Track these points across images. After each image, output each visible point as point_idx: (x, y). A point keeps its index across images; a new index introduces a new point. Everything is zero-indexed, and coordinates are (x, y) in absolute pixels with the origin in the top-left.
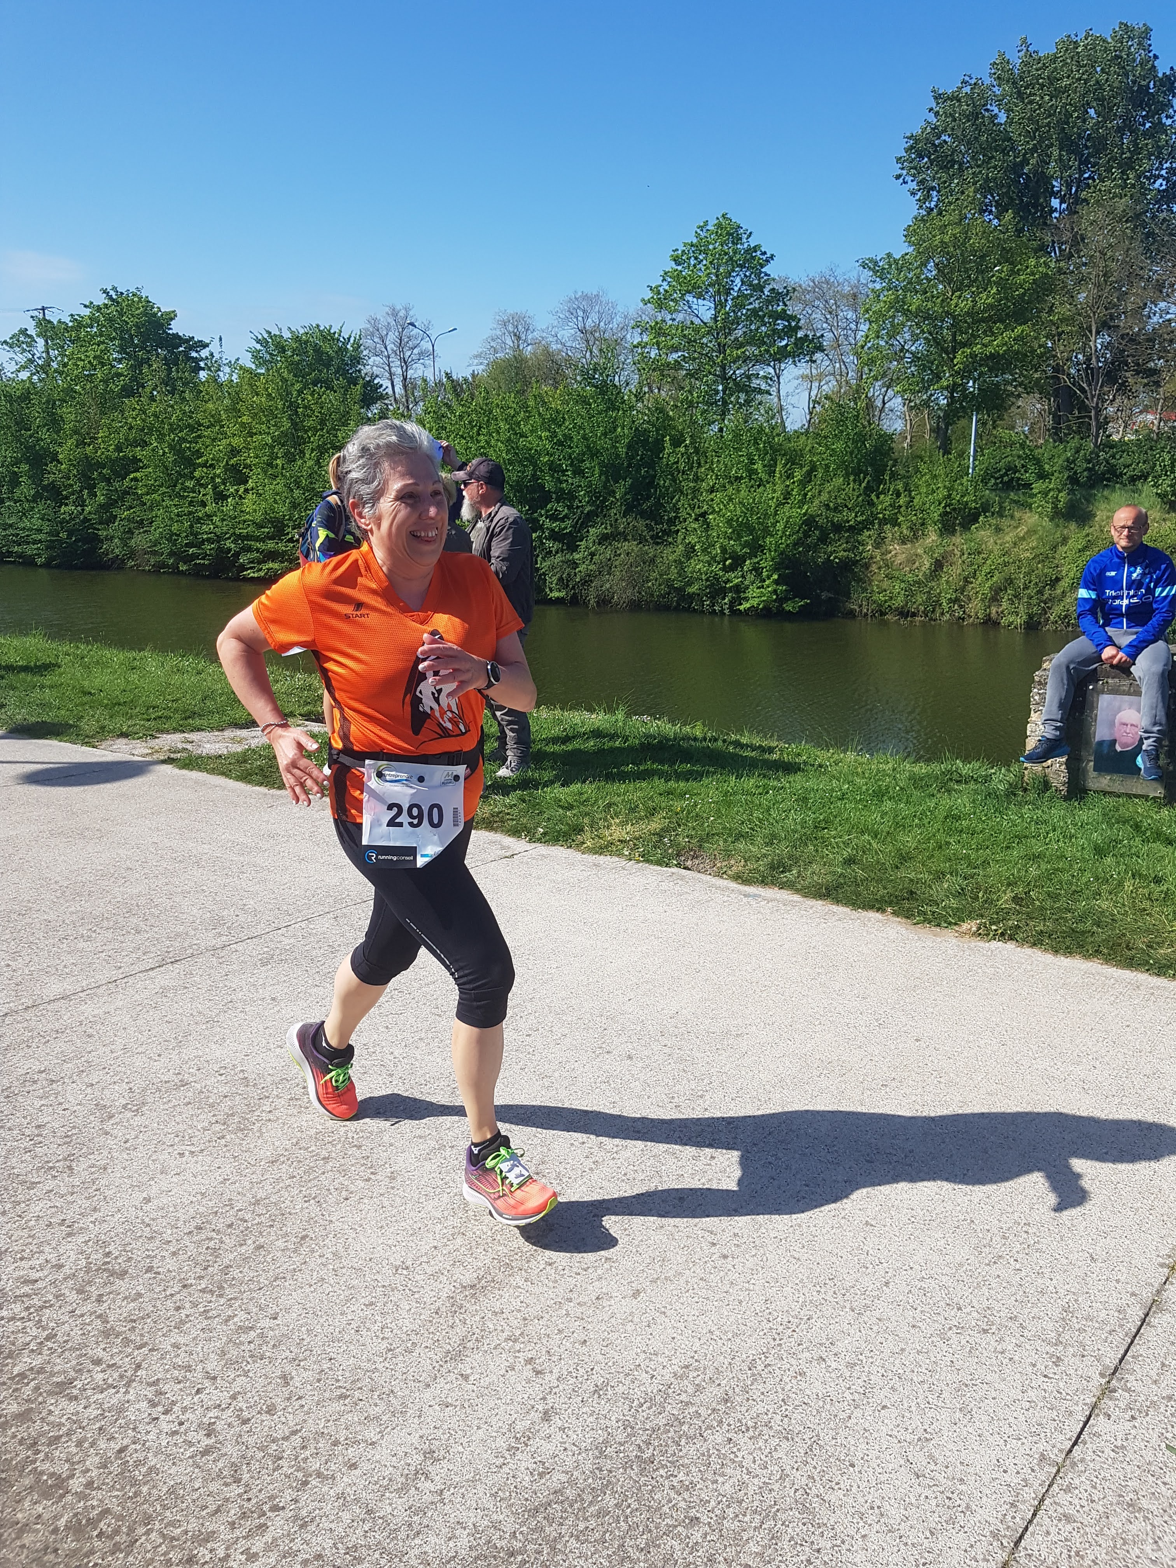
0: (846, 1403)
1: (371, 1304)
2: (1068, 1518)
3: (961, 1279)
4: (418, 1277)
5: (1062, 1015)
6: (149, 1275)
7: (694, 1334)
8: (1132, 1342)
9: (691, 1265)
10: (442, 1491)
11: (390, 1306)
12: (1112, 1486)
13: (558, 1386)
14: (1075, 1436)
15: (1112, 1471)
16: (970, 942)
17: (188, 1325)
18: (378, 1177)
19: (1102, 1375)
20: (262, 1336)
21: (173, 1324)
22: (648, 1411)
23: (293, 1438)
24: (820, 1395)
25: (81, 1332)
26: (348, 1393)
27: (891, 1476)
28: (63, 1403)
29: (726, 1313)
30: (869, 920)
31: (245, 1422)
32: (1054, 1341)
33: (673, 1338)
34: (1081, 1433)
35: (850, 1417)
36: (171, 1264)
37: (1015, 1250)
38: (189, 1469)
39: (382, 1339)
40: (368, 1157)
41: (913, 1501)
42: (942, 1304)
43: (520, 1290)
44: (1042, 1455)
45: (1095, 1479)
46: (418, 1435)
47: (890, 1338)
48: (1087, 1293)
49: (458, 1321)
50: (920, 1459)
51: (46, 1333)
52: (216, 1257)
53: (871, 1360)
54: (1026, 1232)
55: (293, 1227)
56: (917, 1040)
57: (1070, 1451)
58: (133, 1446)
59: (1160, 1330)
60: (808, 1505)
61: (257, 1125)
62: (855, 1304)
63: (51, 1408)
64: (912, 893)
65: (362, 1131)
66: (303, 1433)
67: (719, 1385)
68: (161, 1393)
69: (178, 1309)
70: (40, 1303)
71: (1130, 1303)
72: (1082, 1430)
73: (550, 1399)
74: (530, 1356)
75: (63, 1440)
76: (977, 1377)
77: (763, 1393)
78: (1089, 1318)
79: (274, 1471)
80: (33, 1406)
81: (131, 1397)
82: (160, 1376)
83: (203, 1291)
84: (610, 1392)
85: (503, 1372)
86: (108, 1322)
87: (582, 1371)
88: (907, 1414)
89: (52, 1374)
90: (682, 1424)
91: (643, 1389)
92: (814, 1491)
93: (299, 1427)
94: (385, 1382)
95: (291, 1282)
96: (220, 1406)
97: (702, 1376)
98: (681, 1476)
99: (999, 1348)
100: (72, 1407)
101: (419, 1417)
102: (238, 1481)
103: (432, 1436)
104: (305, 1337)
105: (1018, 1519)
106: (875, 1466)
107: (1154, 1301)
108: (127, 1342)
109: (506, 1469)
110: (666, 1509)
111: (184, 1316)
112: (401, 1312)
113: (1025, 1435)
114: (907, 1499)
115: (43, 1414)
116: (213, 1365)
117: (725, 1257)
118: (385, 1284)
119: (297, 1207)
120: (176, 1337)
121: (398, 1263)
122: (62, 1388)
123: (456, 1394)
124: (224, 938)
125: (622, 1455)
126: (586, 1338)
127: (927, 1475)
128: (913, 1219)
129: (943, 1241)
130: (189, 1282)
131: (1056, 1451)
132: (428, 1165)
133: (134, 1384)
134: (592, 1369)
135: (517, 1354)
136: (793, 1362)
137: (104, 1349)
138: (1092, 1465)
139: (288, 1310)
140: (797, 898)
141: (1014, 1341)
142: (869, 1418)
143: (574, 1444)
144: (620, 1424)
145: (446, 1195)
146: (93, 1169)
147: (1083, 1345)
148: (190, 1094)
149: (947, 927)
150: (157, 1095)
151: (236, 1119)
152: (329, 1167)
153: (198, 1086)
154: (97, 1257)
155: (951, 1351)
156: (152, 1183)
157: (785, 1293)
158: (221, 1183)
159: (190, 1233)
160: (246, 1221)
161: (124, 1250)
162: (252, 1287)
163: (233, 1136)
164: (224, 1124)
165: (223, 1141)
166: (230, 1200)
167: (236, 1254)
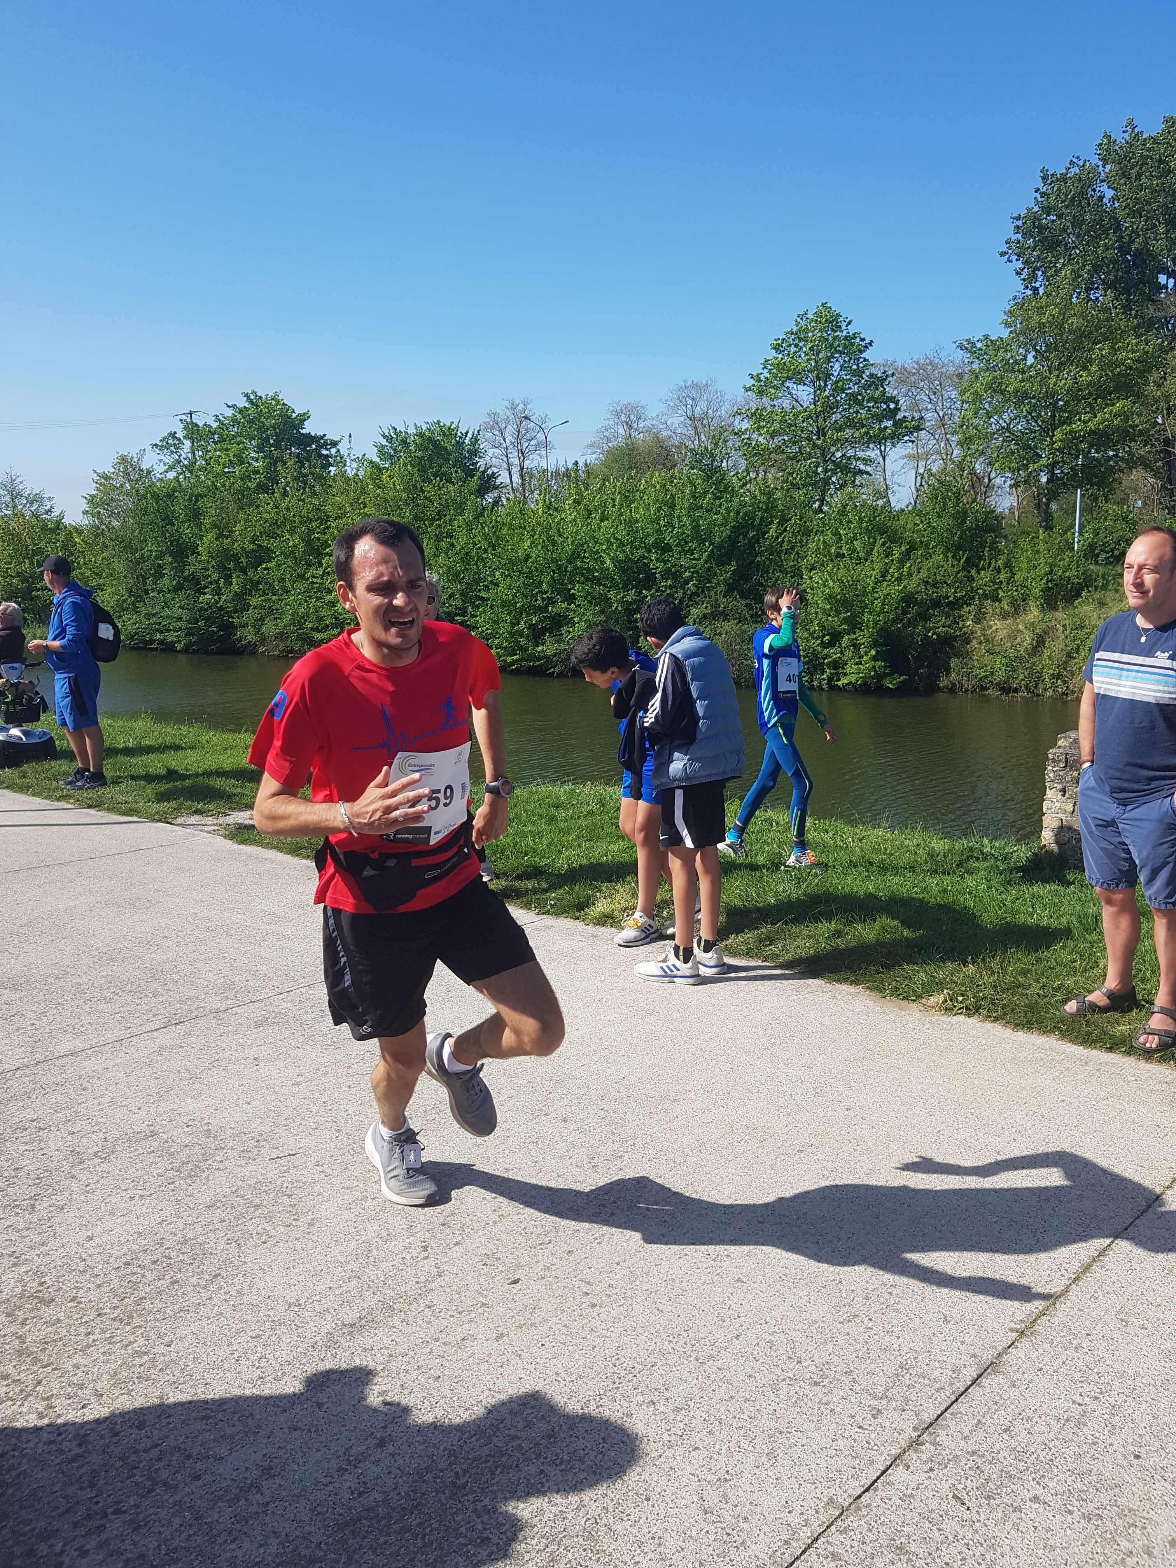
0: (661, 1443)
1: (258, 1337)
2: (834, 1556)
3: (811, 1334)
4: (306, 1314)
5: (999, 1088)
6: (72, 1304)
7: (541, 1375)
8: (957, 1400)
9: (559, 1313)
10: (268, 1503)
11: (273, 1339)
12: (888, 1531)
14: (869, 1483)
15: (893, 1517)
16: (933, 1015)
17: (92, 1349)
18: (299, 1223)
19: (915, 1429)
20: (153, 1360)
21: (80, 1347)
23: (153, 1451)
27: (681, 1510)
29: (577, 1357)
30: (840, 993)
31: (115, 1434)
32: (880, 1395)
33: (521, 1379)
34: (875, 1481)
35: (660, 1456)
36: (93, 1295)
37: (873, 1309)
38: (54, 1474)
39: (257, 1368)
40: (295, 1205)
41: (694, 1534)
42: (784, 1356)
43: (394, 1330)
44: (831, 1498)
45: (873, 1524)
46: (262, 1453)
47: (723, 1386)
48: (929, 1352)
49: (329, 1355)
50: (712, 1497)
52: (135, 1290)
53: (698, 1405)
54: (890, 1293)
55: (210, 1266)
56: (847, 1109)
57: (860, 1496)
58: (12, 1453)
59: (988, 1390)
60: (594, 1533)
61: (206, 1173)
62: (701, 1354)
65: (297, 1181)
66: (163, 1447)
67: (549, 1422)
69: (88, 1334)
71: (967, 1363)
72: (878, 1478)
76: (794, 1425)
78: (922, 1376)
79: (127, 1479)
81: (24, 1409)
82: (55, 1392)
83: (114, 1319)
85: (355, 1402)
86: (24, 1343)
87: (427, 1403)
88: (716, 1457)
90: (502, 1455)
92: (604, 1521)
93: (160, 1442)
95: (192, 1314)
96: (98, 1420)
97: (536, 1413)
98: (487, 1501)
99: (825, 1400)
101: (269, 1437)
102: (92, 1486)
103: (275, 1455)
104: (190, 1363)
105: (787, 1555)
106: (669, 1500)
107: (992, 1363)
108: (36, 1360)
109: (330, 1488)
110: (463, 1530)
111: (91, 1341)
112: (281, 1344)
113: (822, 1480)
114: (689, 1533)
116: (103, 1384)
117: (594, 1306)
118: (276, 1319)
119: (219, 1248)
120: (79, 1359)
121: (293, 1301)
124: (229, 1002)
125: (438, 1480)
126: (441, 1375)
127: (715, 1513)
130: (105, 1311)
131: (845, 1496)
132: (346, 1214)
133: (30, 1398)
134: (437, 1403)
135: (373, 1387)
136: (625, 1404)
137: (14, 1366)
138: (875, 1510)
140: (777, 970)
141: (841, 1394)
142: (678, 1457)
143: (399, 1468)
145: (354, 1242)
146: (52, 1209)
147: (907, 1400)
148: (156, 1143)
149: (914, 1001)
150: (127, 1144)
151: (190, 1166)
152: (258, 1214)
153: (165, 1136)
154: (33, 1285)
155: (777, 1400)
156: (99, 1223)
157: (638, 1341)
158: (159, 1223)
159: (118, 1268)
160: (171, 1258)
161: (57, 1281)
162: (158, 1317)
163: (182, 1182)
164: (177, 1171)
165: (172, 1187)
166: (162, 1239)
167: (153, 1287)
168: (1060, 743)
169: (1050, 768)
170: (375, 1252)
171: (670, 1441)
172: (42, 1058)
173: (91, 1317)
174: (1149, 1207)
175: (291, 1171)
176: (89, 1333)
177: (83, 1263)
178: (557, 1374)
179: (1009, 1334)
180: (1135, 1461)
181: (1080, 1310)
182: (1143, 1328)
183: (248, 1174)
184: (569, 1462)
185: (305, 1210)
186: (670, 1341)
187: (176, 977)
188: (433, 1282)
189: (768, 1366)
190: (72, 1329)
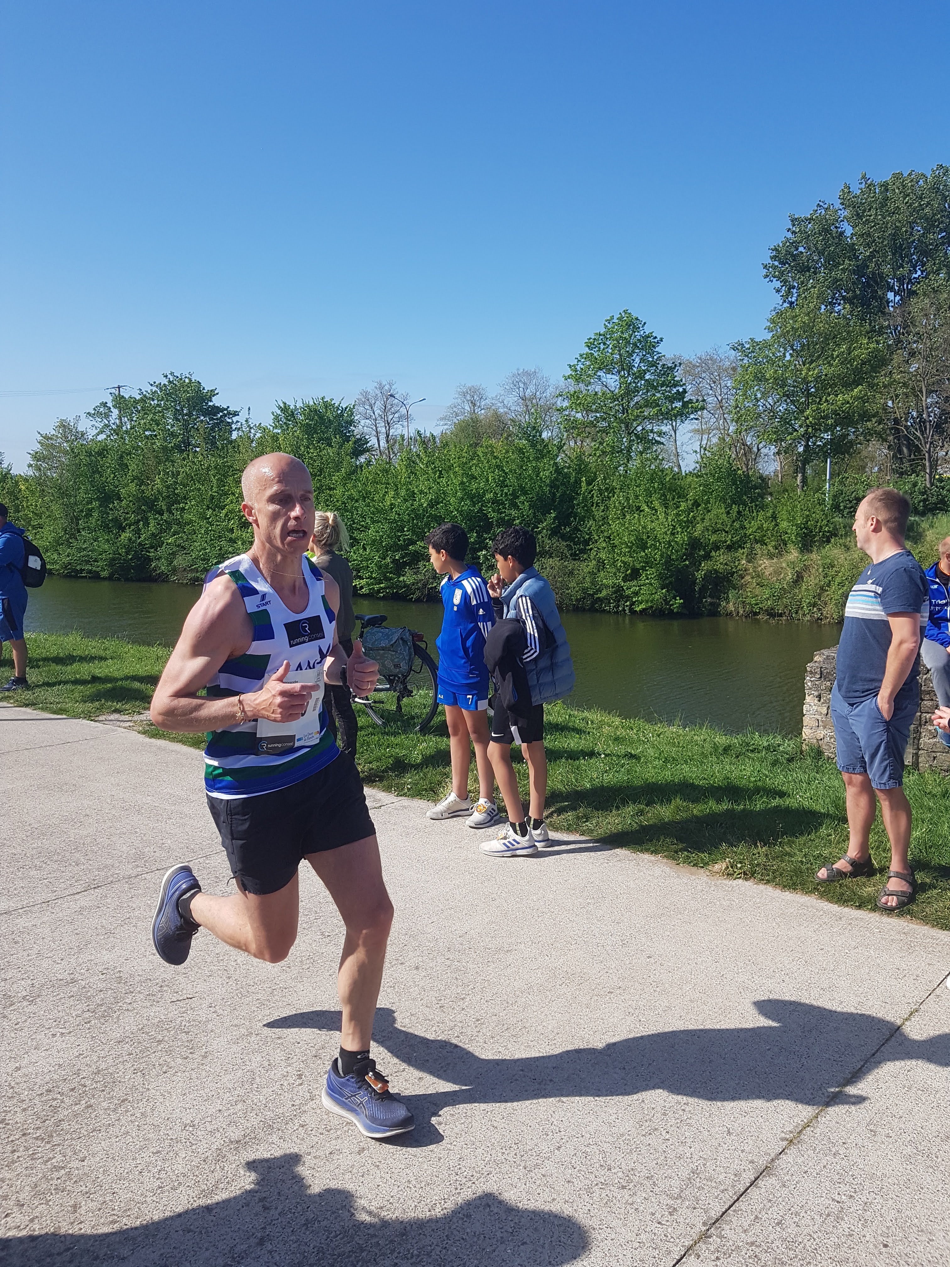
0: (495, 1240)
1: (157, 1153)
3: (619, 1146)
4: (199, 1133)
5: (771, 939)
7: (395, 1183)
8: (738, 1199)
11: (171, 1154)
13: (278, 1219)
16: (717, 879)
17: (16, 1164)
18: (194, 1056)
19: (704, 1224)
20: (68, 1174)
22: (339, 1241)
23: (66, 1253)
24: (477, 1233)
26: (118, 1220)
29: (426, 1167)
30: (642, 861)
32: (676, 1196)
33: (378, 1186)
35: (494, 1250)
36: (20, 1117)
37: (670, 1124)
39: (157, 1179)
40: (192, 1040)
42: (597, 1165)
43: (273, 1145)
46: (159, 1253)
47: (547, 1189)
48: (715, 1159)
49: (218, 1168)
52: (55, 1113)
54: (684, 1111)
55: (119, 1092)
56: (649, 957)
59: (763, 1190)
61: (117, 1013)
62: (528, 1163)
64: (680, 839)
65: (194, 1021)
66: (74, 1249)
69: (13, 1152)
71: (747, 1168)
73: (269, 1229)
74: (264, 1196)
76: (604, 1222)
77: (433, 1230)
78: (710, 1179)
83: (37, 1138)
84: (316, 1225)
85: (240, 1207)
87: (299, 1208)
88: (540, 1250)
90: (362, 1251)
91: (342, 1224)
93: (72, 1246)
94: (149, 1212)
96: (19, 1227)
99: (630, 1201)
101: (166, 1239)
103: (170, 1255)
104: (100, 1175)
107: (767, 1167)
111: (16, 1157)
112: (178, 1159)
116: (25, 1195)
118: (173, 1137)
119: (126, 1077)
121: (188, 1121)
124: (139, 869)
130: (29, 1131)
132: (235, 1048)
135: (255, 1194)
139: (93, 1156)
140: (592, 842)
141: (644, 1195)
142: (509, 1251)
143: (275, 1264)
144: (316, 1249)
145: (240, 1071)
147: (697, 1200)
148: (75, 989)
149: (703, 867)
150: (50, 990)
151: (103, 1008)
152: (160, 1048)
153: (83, 983)
155: (591, 1202)
156: (26, 1056)
157: (476, 1154)
158: (77, 1057)
159: (41, 1094)
160: (85, 1086)
162: (74, 1136)
163: (97, 1021)
164: (92, 1012)
165: (88, 1026)
166: (79, 1070)
167: (70, 1111)
168: (815, 659)
169: (808, 678)
170: (258, 1080)
171: (502, 1238)
173: (17, 1137)
174: (892, 1036)
175: (189, 1012)
176: (15, 1151)
177: (11, 1090)
178: (409, 1181)
179: (781, 1143)
180: (884, 1250)
181: (838, 1123)
182: (889, 1136)
183: (152, 1014)
184: (418, 1256)
185: (200, 1045)
186: (503, 1153)
187: (95, 848)
188: (306, 1104)
189: (583, 1173)
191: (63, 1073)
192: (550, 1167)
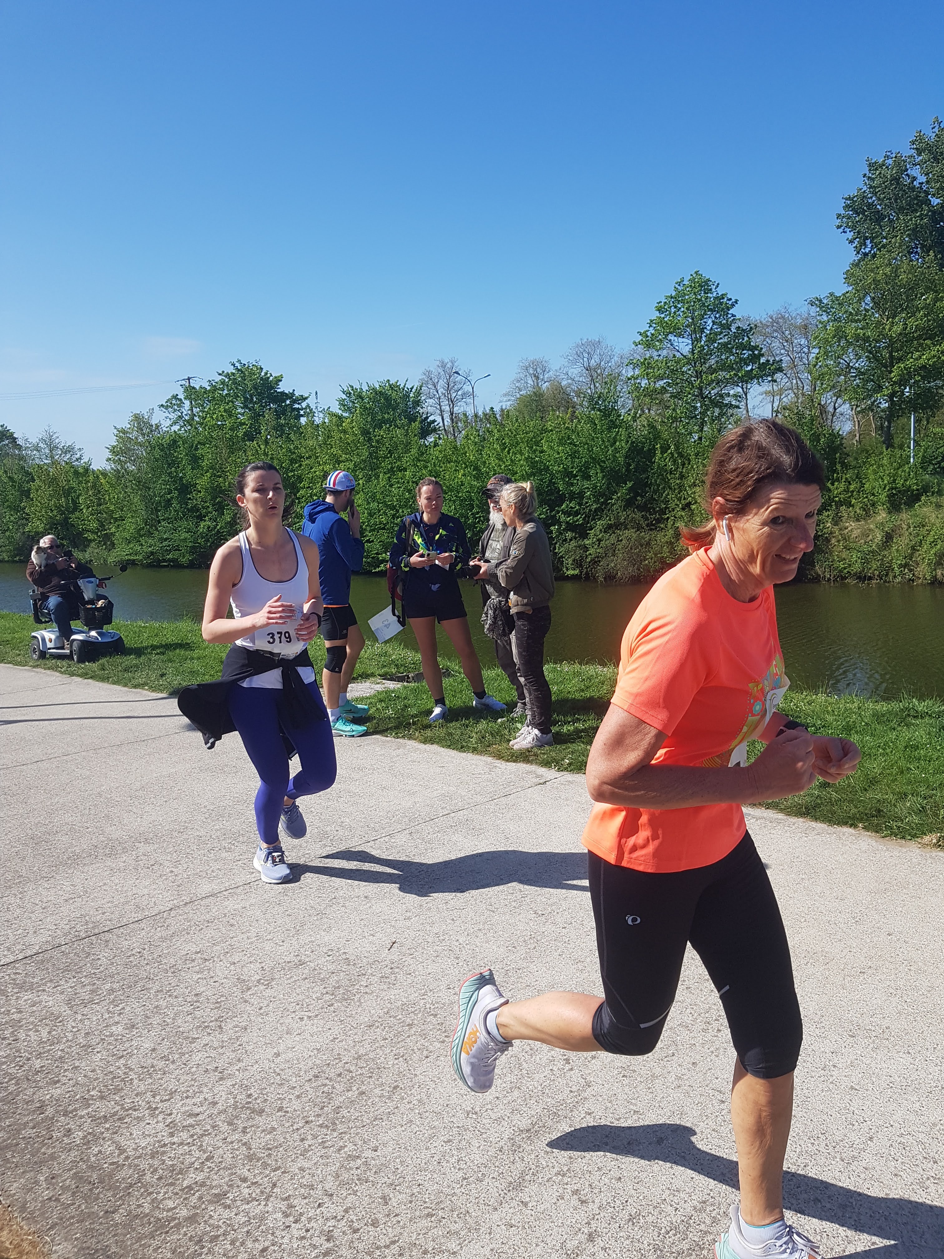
0: (840, 1238)
1: (449, 1141)
3: (935, 1136)
4: (484, 1121)
6: (280, 1114)
9: (705, 1118)
11: (464, 1143)
13: (599, 1214)
16: (931, 852)
17: (310, 1153)
20: (366, 1163)
21: (299, 1152)
22: (673, 1238)
23: (392, 1247)
25: (231, 1156)
26: (434, 1212)
28: (220, 1210)
30: (844, 835)
31: (356, 1231)
33: (692, 1178)
36: (296, 1104)
39: (459, 1169)
40: (442, 1024)
42: (920, 1157)
46: (489, 1249)
47: (875, 1184)
49: (517, 1158)
51: (206, 1155)
52: (330, 1099)
53: (860, 1203)
55: (387, 1078)
58: (272, 1247)
61: (357, 996)
62: (844, 1155)
63: (211, 1213)
64: (879, 811)
66: (400, 1243)
68: (291, 1207)
69: (302, 1140)
70: (201, 1132)
73: (594, 1224)
74: (576, 1188)
75: (221, 1238)
80: (198, 1211)
81: (270, 1209)
82: (290, 1193)
83: (321, 1126)
84: (642, 1221)
85: (555, 1200)
86: (251, 1149)
87: (618, 1202)
89: (211, 1187)
91: (668, 1219)
93: (397, 1238)
94: (462, 1204)
95: (387, 1122)
96: (336, 1217)
100: (226, 1214)
101: (490, 1233)
103: (500, 1250)
104: (399, 1166)
108: (265, 1165)
111: (307, 1146)
112: (472, 1148)
115: (206, 1218)
116: (330, 1185)
118: (459, 1125)
119: (389, 1063)
120: (301, 1163)
121: (469, 1109)
122: (218, 1198)
123: (518, 1217)
126: (621, 1176)
128: (891, 1085)
129: (918, 1104)
130: (310, 1119)
133: (272, 1199)
134: (626, 1202)
135: (565, 1186)
137: (249, 1170)
139: (384, 1145)
140: (781, 816)
144: (651, 1247)
146: (237, 1029)
148: (306, 971)
149: (911, 839)
150: (282, 972)
151: (342, 991)
152: (413, 1032)
153: (312, 965)
154: (242, 1097)
156: (281, 1041)
158: (332, 1041)
159: (310, 1080)
160: (351, 1072)
161: (262, 1094)
162: (358, 1124)
163: (339, 1004)
164: (332, 994)
165: (332, 1008)
166: (339, 1054)
167: (344, 1097)
170: (525, 1065)
172: (188, 900)
173: (300, 1125)
177: (278, 1077)
183: (393, 997)
188: (586, 1091)
190: (288, 1136)
191: (324, 1057)
192: (868, 1159)
